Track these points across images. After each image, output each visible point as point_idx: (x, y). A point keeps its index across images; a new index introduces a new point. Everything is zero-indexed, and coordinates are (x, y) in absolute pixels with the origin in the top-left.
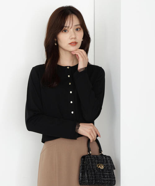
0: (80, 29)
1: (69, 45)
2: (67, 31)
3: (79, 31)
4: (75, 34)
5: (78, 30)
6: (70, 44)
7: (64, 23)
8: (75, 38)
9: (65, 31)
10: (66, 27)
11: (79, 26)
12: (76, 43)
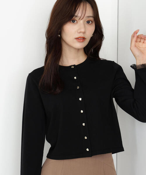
0: (92, 21)
1: (75, 40)
2: (76, 22)
3: (90, 24)
4: (85, 27)
5: (89, 22)
6: (77, 39)
7: (75, 11)
8: (84, 33)
9: (74, 21)
10: (77, 16)
11: (92, 19)
12: (84, 39)
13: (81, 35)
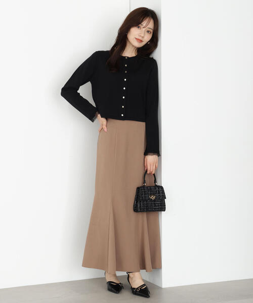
3: (149, 33)
4: (144, 34)
6: (136, 38)
7: (142, 21)
8: (143, 37)
9: (139, 27)
10: (142, 25)
11: (152, 31)
12: (141, 41)
13: (140, 38)
